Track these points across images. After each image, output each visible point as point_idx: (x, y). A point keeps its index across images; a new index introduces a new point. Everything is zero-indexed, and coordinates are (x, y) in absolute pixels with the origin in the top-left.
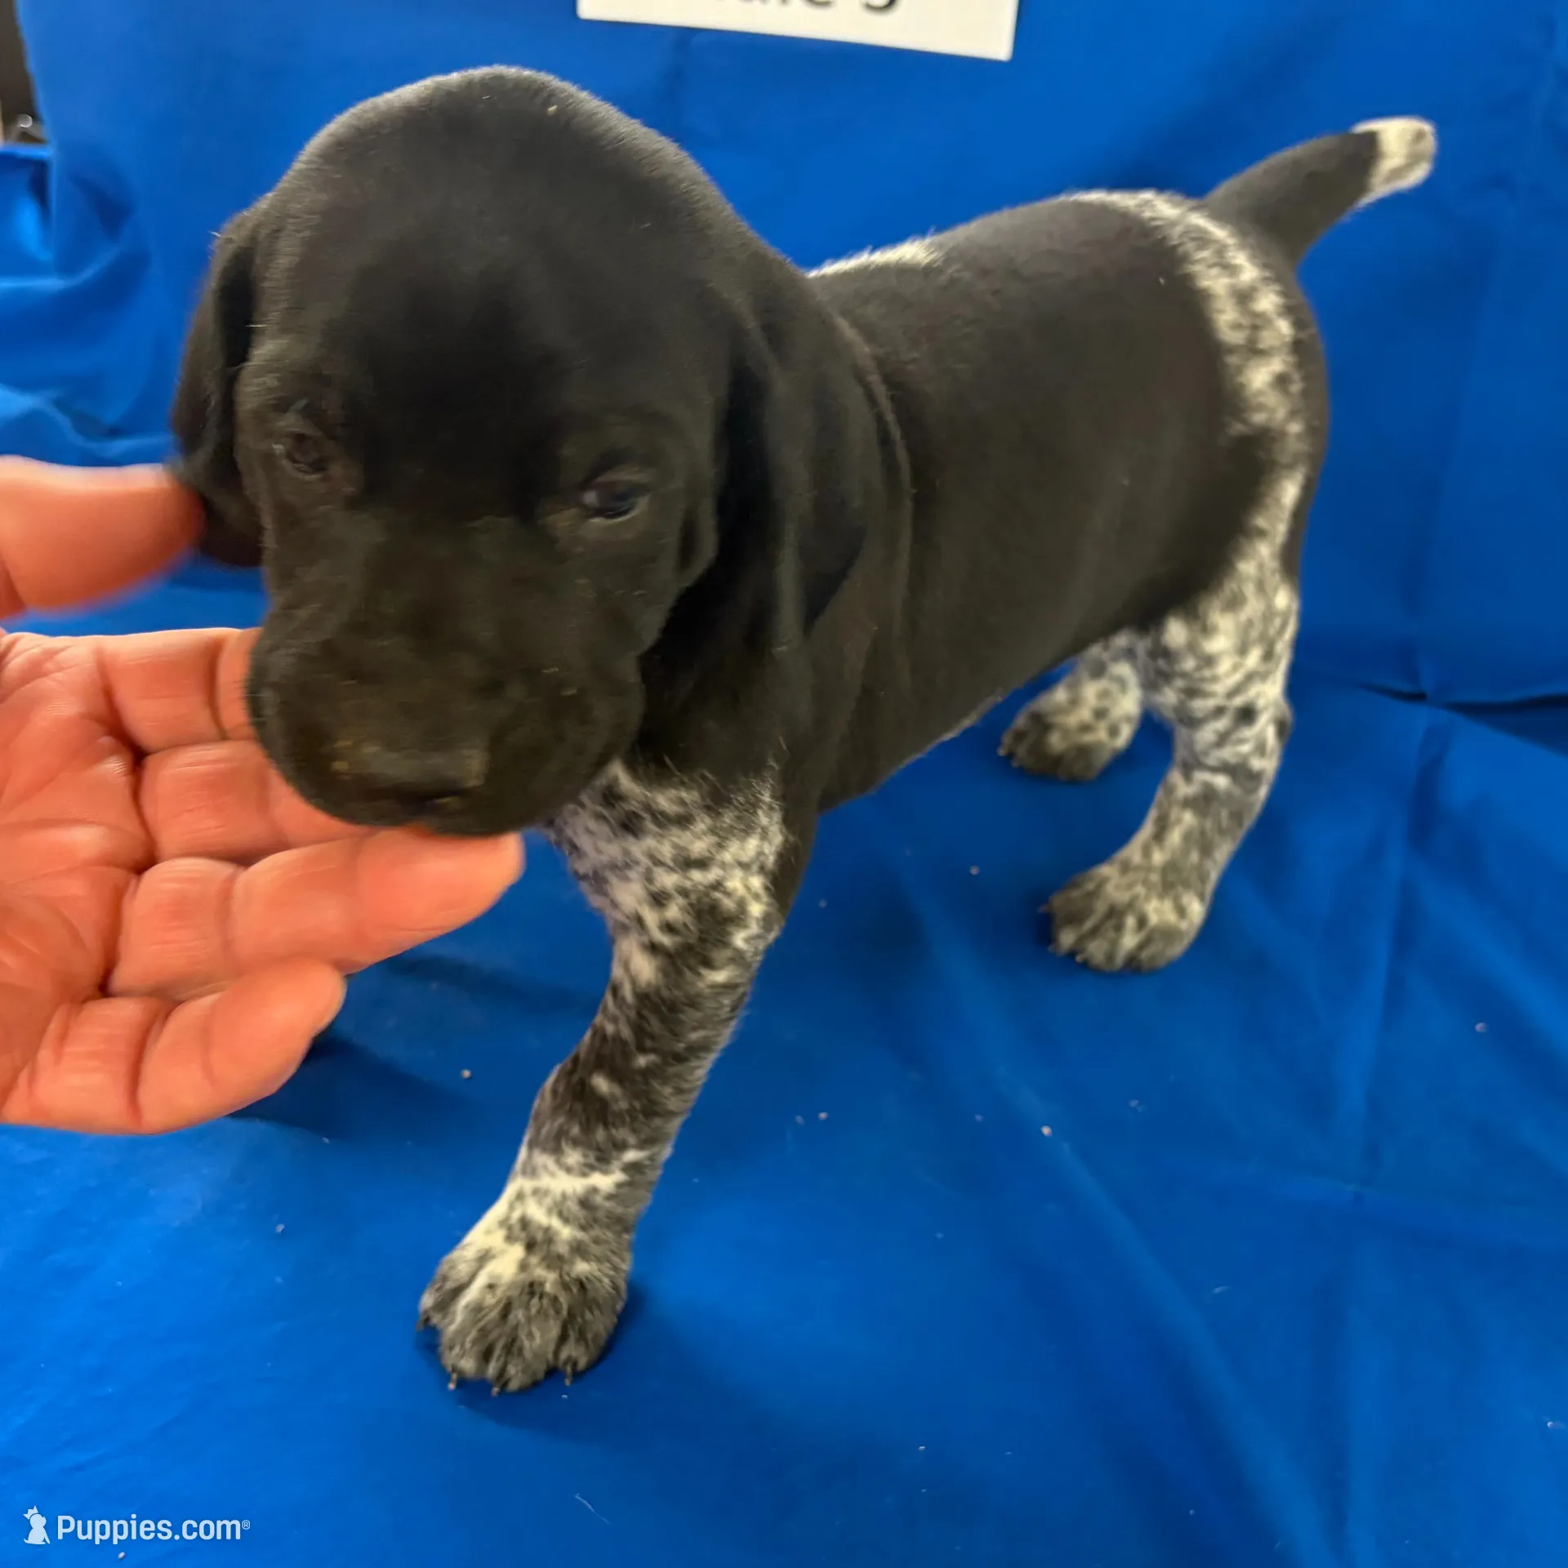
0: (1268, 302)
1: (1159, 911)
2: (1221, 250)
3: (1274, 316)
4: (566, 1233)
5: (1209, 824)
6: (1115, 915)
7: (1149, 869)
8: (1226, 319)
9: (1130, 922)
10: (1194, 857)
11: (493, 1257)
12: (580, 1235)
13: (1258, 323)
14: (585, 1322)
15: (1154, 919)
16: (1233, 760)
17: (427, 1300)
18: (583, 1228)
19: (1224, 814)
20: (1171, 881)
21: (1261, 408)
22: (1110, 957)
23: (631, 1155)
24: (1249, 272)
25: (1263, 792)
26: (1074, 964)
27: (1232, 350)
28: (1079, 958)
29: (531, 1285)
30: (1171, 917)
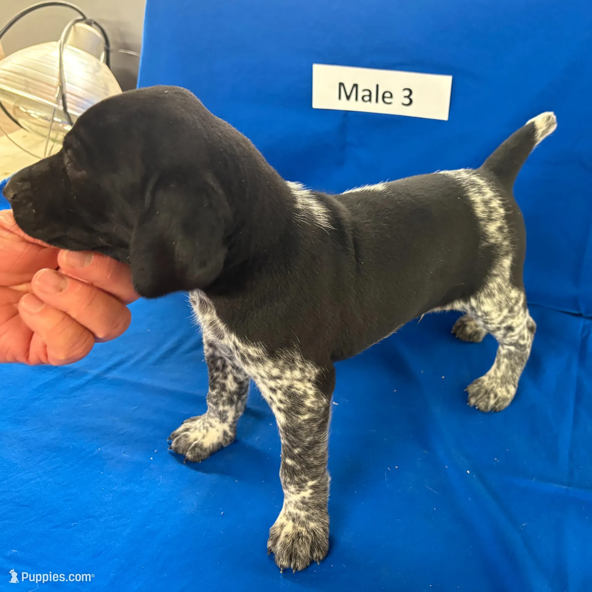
0: (496, 203)
1: (501, 392)
2: (480, 187)
3: (498, 208)
4: (303, 514)
5: (513, 362)
6: (487, 393)
7: (497, 378)
8: (480, 210)
9: (492, 396)
10: (510, 373)
11: (285, 526)
12: (306, 513)
13: (491, 211)
14: (319, 545)
15: (499, 394)
16: (514, 342)
17: (270, 544)
18: (307, 511)
19: (516, 358)
20: (504, 381)
21: (493, 237)
22: (486, 407)
23: (310, 483)
24: (489, 193)
25: (528, 350)
26: (475, 410)
27: (482, 220)
28: (477, 408)
29: (298, 534)
30: (505, 393)
